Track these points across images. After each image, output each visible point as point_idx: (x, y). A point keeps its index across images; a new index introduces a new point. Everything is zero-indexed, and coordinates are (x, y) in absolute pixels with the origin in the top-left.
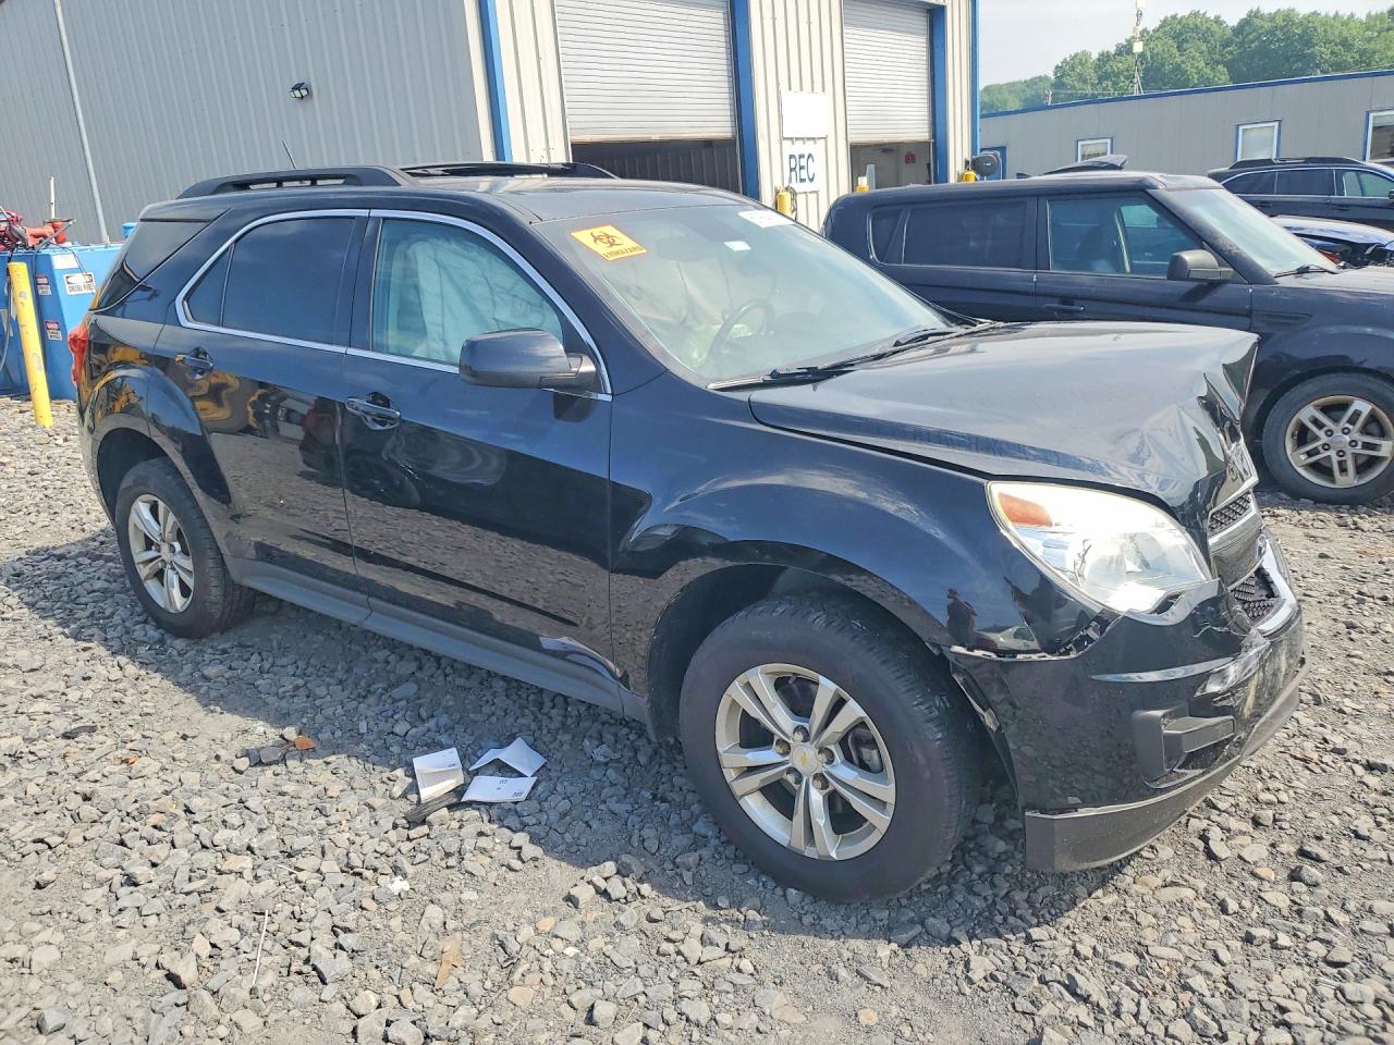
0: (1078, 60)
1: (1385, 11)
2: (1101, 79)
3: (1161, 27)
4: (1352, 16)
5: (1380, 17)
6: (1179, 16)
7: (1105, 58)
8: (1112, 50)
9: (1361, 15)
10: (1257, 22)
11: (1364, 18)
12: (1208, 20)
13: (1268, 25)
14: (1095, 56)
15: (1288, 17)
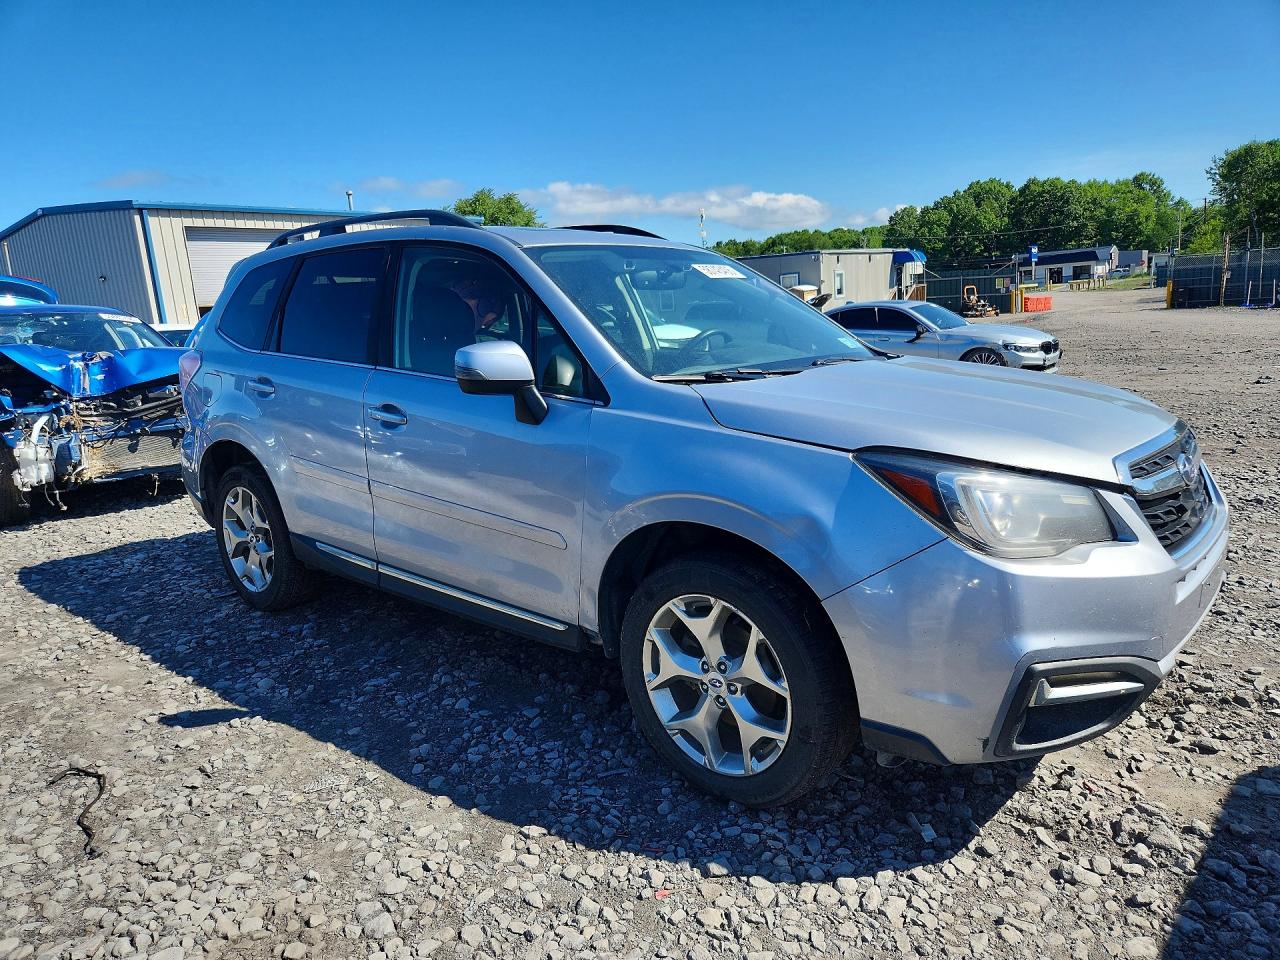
0: (908, 212)
1: (1131, 177)
2: (921, 226)
3: (969, 189)
4: (1106, 181)
5: (1126, 183)
6: (982, 182)
7: (925, 211)
8: (932, 205)
9: (1112, 181)
10: (1033, 187)
11: (1114, 183)
12: (1001, 185)
13: (1039, 189)
14: (919, 211)
15: (1053, 183)
